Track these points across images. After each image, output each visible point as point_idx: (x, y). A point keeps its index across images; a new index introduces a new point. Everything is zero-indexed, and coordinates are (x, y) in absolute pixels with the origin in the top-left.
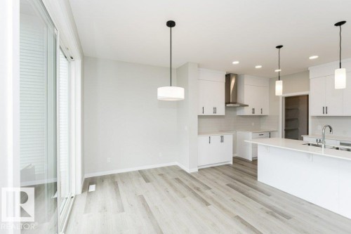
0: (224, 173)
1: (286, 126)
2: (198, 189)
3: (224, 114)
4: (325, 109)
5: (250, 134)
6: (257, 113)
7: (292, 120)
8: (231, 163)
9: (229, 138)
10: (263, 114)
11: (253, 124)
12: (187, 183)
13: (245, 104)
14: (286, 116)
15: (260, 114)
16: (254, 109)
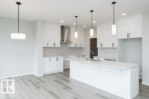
0: (56, 76)
2: (38, 83)
3: (60, 47)
6: (78, 46)
8: (63, 71)
9: (61, 59)
10: (81, 47)
11: (77, 52)
12: (34, 81)
13: (72, 41)
16: (76, 44)
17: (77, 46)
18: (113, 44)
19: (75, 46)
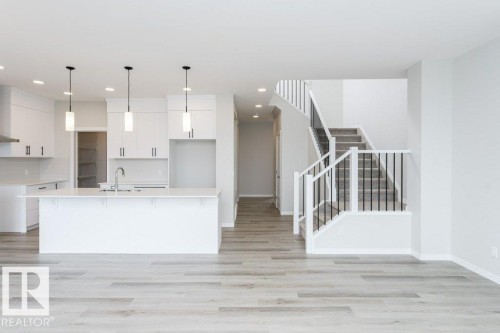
1: (80, 174)
4: (122, 151)
5: (23, 188)
7: (88, 164)
10: (44, 156)
11: (26, 172)
13: (12, 137)
14: (80, 159)
15: (41, 156)
16: (28, 148)
17: (32, 155)
18: (154, 151)
19: (23, 154)
